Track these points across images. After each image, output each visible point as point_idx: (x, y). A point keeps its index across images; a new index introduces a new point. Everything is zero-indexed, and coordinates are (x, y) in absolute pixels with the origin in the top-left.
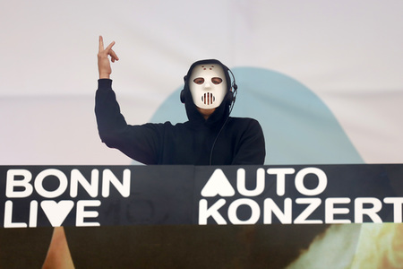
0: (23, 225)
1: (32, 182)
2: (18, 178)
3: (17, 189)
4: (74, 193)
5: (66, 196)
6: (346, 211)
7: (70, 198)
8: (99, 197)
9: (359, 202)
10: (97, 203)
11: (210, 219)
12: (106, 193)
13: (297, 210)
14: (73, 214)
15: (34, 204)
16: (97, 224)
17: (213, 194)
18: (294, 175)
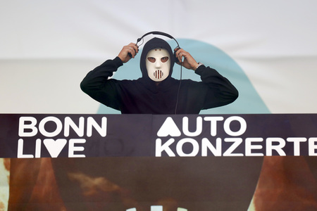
0: (31, 156)
1: (37, 126)
2: (27, 123)
3: (26, 130)
4: (67, 134)
5: (61, 136)
6: (260, 147)
7: (64, 137)
8: (85, 137)
9: (269, 141)
10: (83, 141)
11: (164, 153)
12: (89, 134)
13: (226, 146)
14: (66, 149)
15: (38, 142)
16: (84, 156)
17: (165, 135)
18: (223, 122)
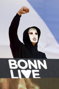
1: (17, 64)
2: (12, 62)
3: (13, 66)
4: (30, 68)
8: (38, 69)
10: (38, 71)
12: (40, 68)
14: (31, 75)
15: (19, 71)
16: (40, 78)
